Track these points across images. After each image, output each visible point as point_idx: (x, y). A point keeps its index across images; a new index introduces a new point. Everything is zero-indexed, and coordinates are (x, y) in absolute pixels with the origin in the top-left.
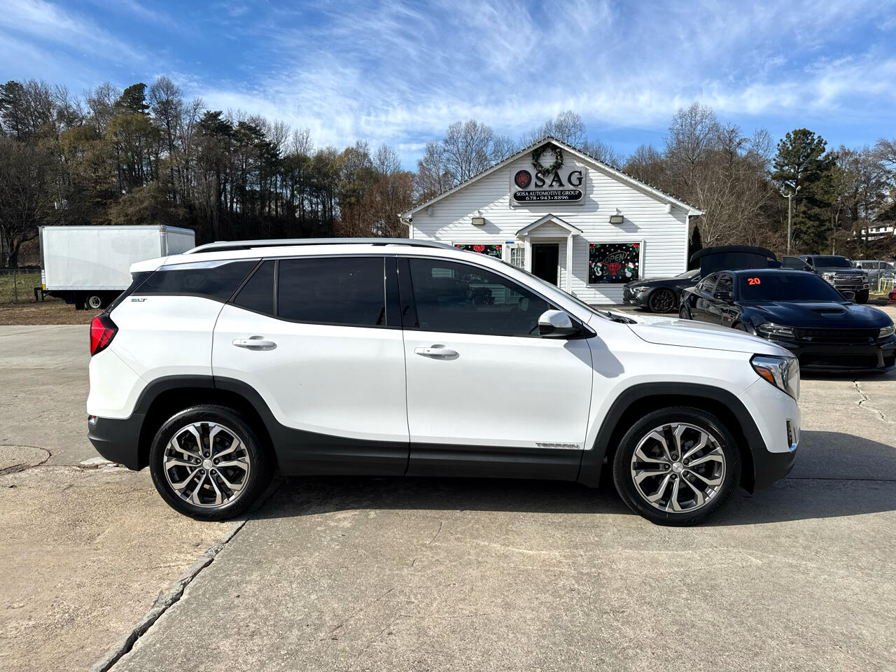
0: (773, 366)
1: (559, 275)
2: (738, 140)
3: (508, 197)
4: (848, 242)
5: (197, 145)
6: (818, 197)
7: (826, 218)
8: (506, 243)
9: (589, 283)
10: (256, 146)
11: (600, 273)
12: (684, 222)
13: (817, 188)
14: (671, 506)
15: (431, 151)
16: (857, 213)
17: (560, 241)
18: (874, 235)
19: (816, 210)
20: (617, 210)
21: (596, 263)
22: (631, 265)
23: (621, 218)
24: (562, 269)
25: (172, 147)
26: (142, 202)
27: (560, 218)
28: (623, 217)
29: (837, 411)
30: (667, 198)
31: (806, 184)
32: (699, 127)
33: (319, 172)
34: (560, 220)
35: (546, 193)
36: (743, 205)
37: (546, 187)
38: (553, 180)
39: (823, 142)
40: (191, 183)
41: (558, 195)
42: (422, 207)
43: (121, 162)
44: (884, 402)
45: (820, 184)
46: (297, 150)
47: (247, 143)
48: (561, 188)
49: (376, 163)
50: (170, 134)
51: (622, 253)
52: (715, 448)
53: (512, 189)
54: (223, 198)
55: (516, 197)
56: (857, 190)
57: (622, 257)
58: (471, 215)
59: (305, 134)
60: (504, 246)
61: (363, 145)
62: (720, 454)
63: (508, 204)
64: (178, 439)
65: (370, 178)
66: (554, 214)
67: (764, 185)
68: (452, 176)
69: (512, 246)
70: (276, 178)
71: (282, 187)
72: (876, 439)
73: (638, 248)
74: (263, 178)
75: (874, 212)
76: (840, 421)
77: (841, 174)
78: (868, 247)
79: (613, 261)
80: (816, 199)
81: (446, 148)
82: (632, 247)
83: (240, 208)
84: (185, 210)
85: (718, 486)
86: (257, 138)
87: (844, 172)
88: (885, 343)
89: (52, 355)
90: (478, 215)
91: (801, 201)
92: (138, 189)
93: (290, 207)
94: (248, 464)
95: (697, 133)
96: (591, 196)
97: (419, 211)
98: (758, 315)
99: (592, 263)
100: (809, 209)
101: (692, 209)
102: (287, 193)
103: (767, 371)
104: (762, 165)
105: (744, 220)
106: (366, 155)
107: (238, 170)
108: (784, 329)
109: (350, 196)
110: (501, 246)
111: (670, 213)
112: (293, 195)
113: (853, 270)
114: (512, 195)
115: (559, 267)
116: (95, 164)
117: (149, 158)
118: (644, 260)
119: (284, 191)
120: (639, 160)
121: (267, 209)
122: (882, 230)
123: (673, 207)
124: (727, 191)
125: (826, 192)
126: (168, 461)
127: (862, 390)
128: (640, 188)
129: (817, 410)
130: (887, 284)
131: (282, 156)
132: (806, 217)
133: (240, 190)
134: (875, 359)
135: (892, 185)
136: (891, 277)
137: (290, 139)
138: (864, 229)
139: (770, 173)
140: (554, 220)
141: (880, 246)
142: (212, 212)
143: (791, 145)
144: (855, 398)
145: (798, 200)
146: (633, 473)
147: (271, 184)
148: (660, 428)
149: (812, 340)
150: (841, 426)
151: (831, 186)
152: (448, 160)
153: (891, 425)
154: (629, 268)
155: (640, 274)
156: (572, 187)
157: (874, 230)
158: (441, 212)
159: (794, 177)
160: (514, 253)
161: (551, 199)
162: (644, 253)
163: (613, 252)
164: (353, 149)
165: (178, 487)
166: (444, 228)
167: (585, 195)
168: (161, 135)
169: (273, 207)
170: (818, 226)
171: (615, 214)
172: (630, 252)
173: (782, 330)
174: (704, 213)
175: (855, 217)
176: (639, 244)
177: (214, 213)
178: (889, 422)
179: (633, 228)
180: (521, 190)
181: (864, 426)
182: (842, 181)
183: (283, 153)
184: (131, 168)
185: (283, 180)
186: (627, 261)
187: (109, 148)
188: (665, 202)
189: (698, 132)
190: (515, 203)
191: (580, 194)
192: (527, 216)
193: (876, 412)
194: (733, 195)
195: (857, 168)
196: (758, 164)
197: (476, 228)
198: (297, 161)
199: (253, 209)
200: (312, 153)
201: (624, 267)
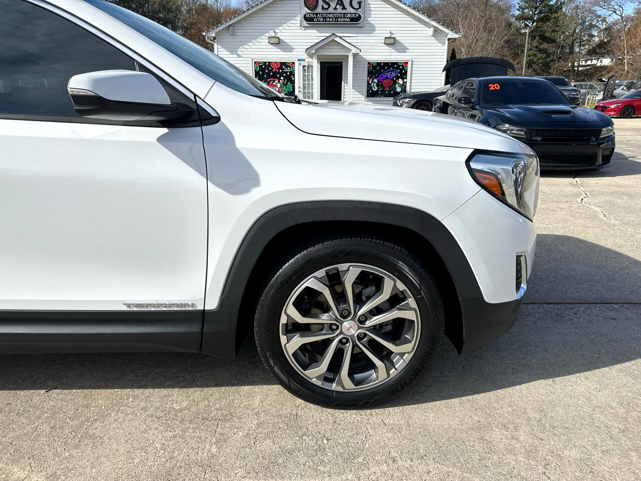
0: (501, 169)
1: (343, 89)
3: (299, 19)
4: (565, 71)
6: (547, 34)
7: (551, 52)
8: (299, 60)
9: (367, 97)
11: (376, 88)
12: (444, 44)
13: (548, 27)
14: (340, 383)
16: (573, 49)
17: (343, 59)
18: (583, 66)
19: (545, 46)
20: (391, 33)
21: (373, 79)
22: (401, 81)
23: (393, 39)
24: (345, 84)
27: (344, 38)
28: (394, 38)
29: (562, 209)
30: (431, 22)
31: (540, 24)
34: (344, 40)
35: (331, 15)
36: (493, 38)
37: (331, 10)
38: (337, 4)
41: (341, 18)
42: (223, 26)
44: (603, 198)
45: (550, 24)
48: (344, 11)
49: (211, 0)
51: (394, 71)
52: (405, 299)
53: (302, 11)
55: (306, 18)
56: (575, 30)
57: (393, 74)
58: (268, 35)
60: (297, 63)
62: (411, 309)
63: (299, 25)
66: (339, 35)
67: (509, 25)
69: (303, 63)
72: (602, 243)
73: (407, 66)
75: (585, 49)
76: (565, 221)
77: (566, 16)
78: (578, 75)
79: (387, 78)
80: (546, 36)
82: (402, 66)
85: (409, 353)
87: (567, 16)
88: (604, 143)
90: (273, 35)
91: (535, 38)
96: (369, 19)
97: (222, 30)
98: (496, 117)
99: (370, 79)
100: (540, 44)
101: (450, 32)
103: (491, 177)
104: (509, 8)
105: (492, 51)
108: (518, 130)
110: (294, 63)
111: (433, 36)
113: (570, 88)
114: (303, 15)
115: (343, 83)
118: (411, 77)
120: (418, 3)
122: (589, 62)
123: (436, 30)
124: (481, 27)
125: (554, 31)
127: (582, 186)
128: (409, 13)
129: (543, 209)
130: (592, 101)
132: (537, 51)
134: (594, 157)
135: (599, 28)
136: (595, 95)
138: (577, 61)
139: (515, 16)
140: (337, 39)
141: (587, 75)
144: (578, 195)
145: (532, 36)
146: (283, 339)
148: (321, 273)
149: (542, 140)
150: (566, 227)
151: (558, 26)
153: (614, 225)
154: (399, 84)
155: (408, 89)
156: (353, 11)
157: (584, 62)
158: (242, 31)
159: (531, 19)
160: (305, 70)
161: (335, 21)
162: (412, 71)
163: (387, 69)
166: (245, 46)
167: (364, 17)
170: (546, 58)
171: (389, 35)
172: (400, 70)
173: (515, 130)
174: (460, 36)
175: (572, 51)
176: (407, 63)
178: (612, 222)
179: (403, 49)
180: (309, 12)
181: (590, 227)
182: (565, 23)
186: (398, 78)
188: (429, 26)
190: (305, 23)
191: (360, 16)
192: (315, 36)
193: (598, 210)
194: (485, 30)
195: (577, 13)
196: (506, 8)
197: (272, 47)
201: (395, 82)
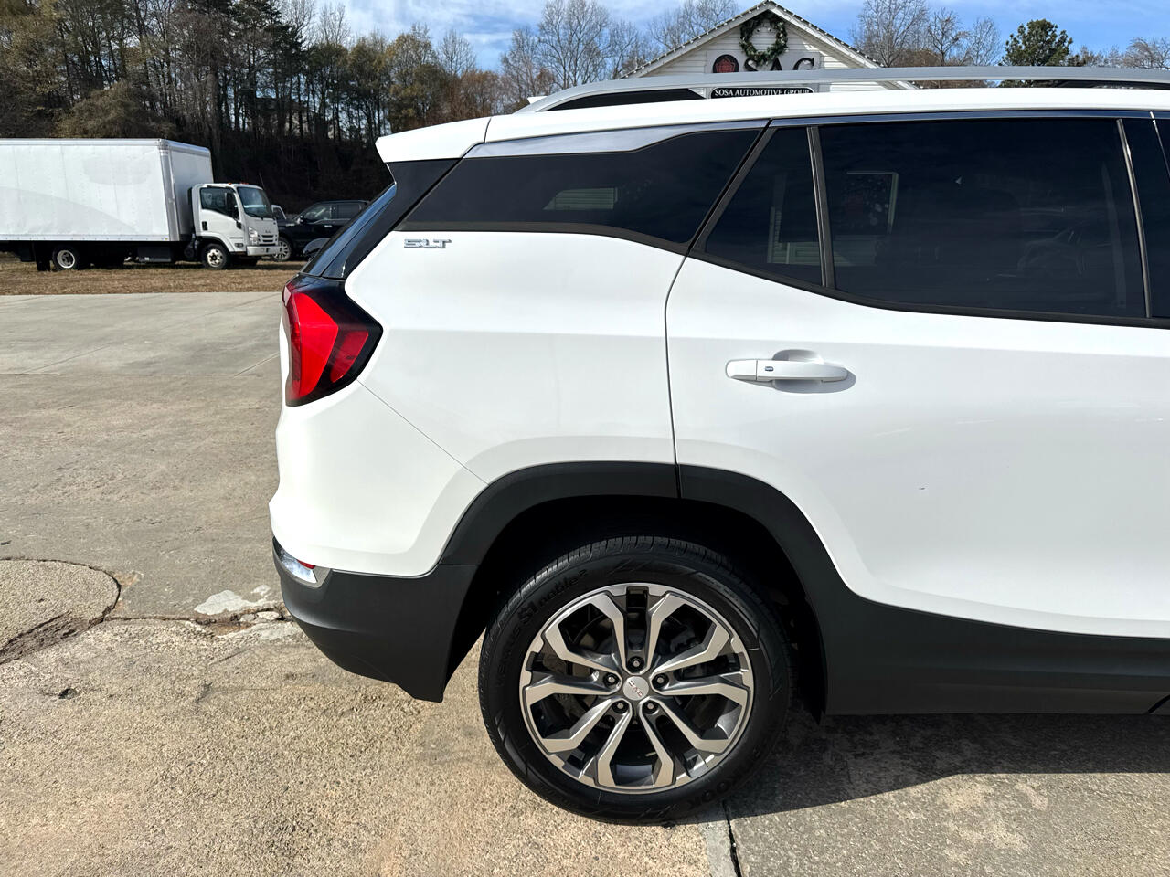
2: (954, 34)
5: (181, 26)
10: (268, 30)
15: (520, 44)
22: (878, 208)
25: (142, 30)
26: (107, 112)
32: (901, 15)
33: (361, 71)
39: (1068, 39)
40: (176, 85)
43: (69, 50)
46: (327, 38)
47: (255, 25)
49: (442, 57)
50: (137, 10)
54: (223, 108)
59: (338, 13)
61: (422, 32)
64: (564, 626)
65: (434, 80)
68: (549, 79)
70: (299, 78)
71: (307, 92)
73: (890, 181)
74: (279, 79)
81: (542, 38)
82: (882, 179)
83: (248, 123)
84: (170, 125)
86: (267, 18)
89: (31, 349)
92: (98, 92)
93: (319, 123)
94: (747, 689)
95: (898, 23)
102: (315, 102)
106: (427, 46)
107: (243, 66)
109: (407, 107)
112: (324, 105)
116: (31, 53)
117: (110, 47)
118: (898, 200)
119: (311, 99)
121: (287, 125)
126: (533, 683)
131: (304, 47)
133: (247, 97)
137: (316, 21)
142: (210, 129)
143: (1024, 43)
147: (291, 88)
152: (545, 55)
154: (874, 212)
155: (891, 221)
162: (899, 189)
163: (853, 185)
164: (408, 36)
165: (555, 748)
168: (124, 9)
169: (296, 122)
177: (214, 130)
183: (307, 42)
184: (85, 60)
185: (309, 82)
187: (49, 29)
189: (898, 21)
198: (329, 53)
199: (268, 126)
200: (349, 42)
201: (868, 210)
